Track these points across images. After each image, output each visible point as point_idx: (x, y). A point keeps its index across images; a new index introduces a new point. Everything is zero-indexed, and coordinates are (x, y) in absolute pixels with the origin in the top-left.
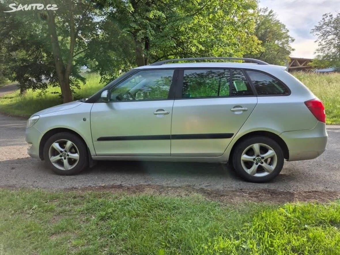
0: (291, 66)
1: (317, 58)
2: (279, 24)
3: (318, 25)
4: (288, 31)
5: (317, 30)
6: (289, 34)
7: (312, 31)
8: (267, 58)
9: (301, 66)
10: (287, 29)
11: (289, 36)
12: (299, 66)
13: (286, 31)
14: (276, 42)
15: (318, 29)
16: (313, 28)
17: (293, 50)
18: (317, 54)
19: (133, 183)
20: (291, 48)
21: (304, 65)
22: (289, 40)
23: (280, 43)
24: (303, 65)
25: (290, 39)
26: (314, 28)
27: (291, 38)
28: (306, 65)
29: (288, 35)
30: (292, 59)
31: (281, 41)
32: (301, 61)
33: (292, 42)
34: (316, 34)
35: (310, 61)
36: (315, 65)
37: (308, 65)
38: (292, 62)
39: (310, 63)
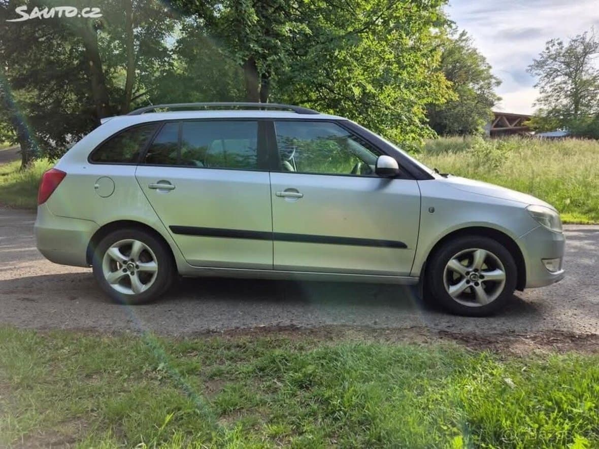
0: (495, 127)
1: (538, 113)
2: (476, 56)
3: (539, 58)
4: (490, 67)
5: (537, 66)
6: (492, 72)
7: (530, 68)
8: (459, 111)
9: (511, 127)
10: (488, 64)
11: (492, 76)
12: (507, 126)
13: (486, 68)
14: (471, 85)
15: (540, 64)
16: (531, 64)
17: (499, 99)
18: (538, 107)
19: (312, 322)
20: (495, 96)
21: (516, 125)
22: (492, 83)
23: (477, 87)
24: (514, 124)
25: (493, 81)
26: (533, 63)
27: (495, 78)
28: (520, 125)
29: (491, 74)
30: (497, 115)
31: (478, 84)
32: (512, 118)
33: (498, 86)
34: (536, 74)
35: (527, 118)
36: (535, 125)
37: (523, 125)
38: (496, 119)
39: (527, 122)
